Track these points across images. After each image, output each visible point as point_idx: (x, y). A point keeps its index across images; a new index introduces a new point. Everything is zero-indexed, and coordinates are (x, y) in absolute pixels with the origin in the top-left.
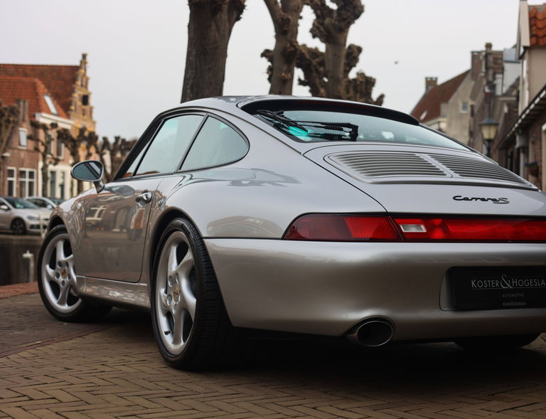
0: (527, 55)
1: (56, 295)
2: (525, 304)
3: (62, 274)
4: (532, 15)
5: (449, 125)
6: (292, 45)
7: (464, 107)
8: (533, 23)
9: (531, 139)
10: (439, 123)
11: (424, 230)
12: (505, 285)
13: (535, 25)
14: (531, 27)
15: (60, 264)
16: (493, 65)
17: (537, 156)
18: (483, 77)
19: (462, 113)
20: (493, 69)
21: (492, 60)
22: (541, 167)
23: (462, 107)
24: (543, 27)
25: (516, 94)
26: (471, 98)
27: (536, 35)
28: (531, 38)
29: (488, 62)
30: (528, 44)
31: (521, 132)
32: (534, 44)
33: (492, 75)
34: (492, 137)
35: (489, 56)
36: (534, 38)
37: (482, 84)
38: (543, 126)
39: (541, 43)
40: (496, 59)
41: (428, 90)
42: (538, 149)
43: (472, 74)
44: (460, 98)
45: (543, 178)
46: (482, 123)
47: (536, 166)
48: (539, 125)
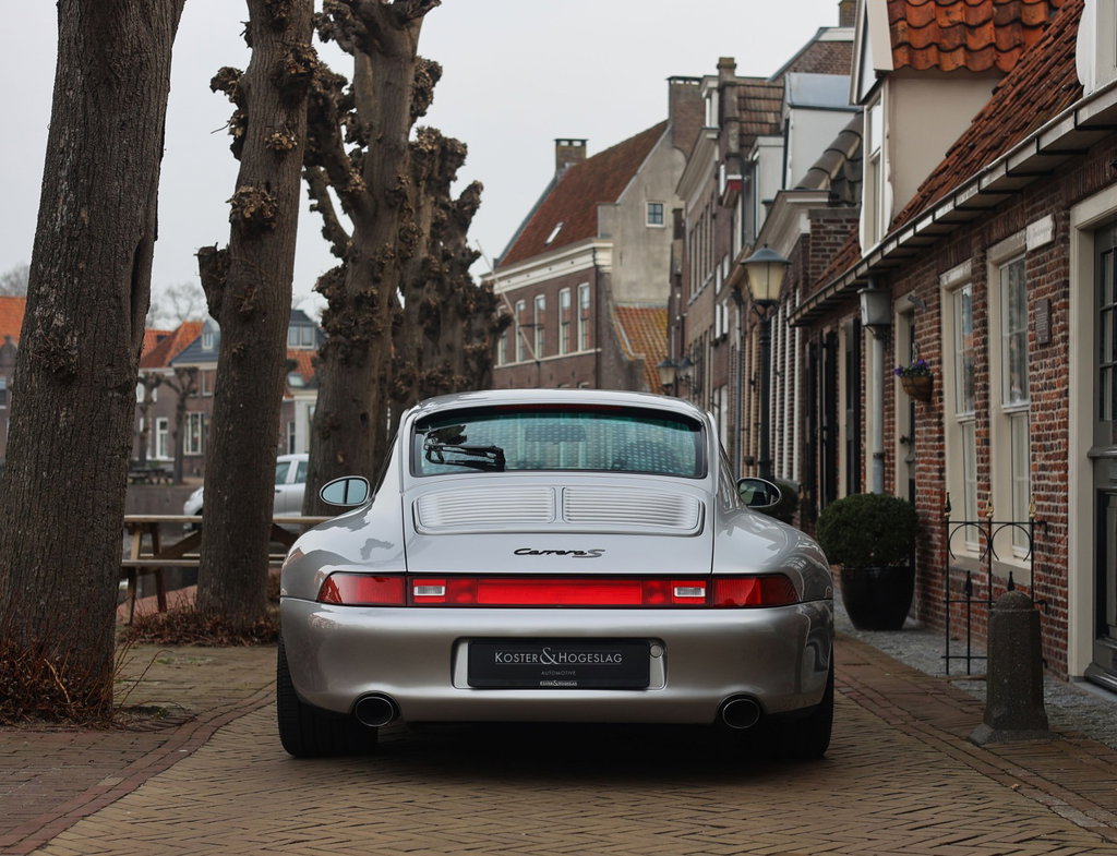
0: (884, 91)
5: (619, 257)
6: (298, 59)
7: (656, 215)
8: (898, 13)
9: (904, 303)
10: (594, 250)
11: (443, 593)
13: (904, 19)
14: (893, 23)
16: (737, 114)
17: (927, 349)
18: (713, 143)
19: (649, 228)
20: (737, 124)
21: (736, 99)
22: (940, 377)
23: (650, 214)
24: (923, 23)
25: (827, 187)
26: (676, 192)
27: (908, 45)
28: (894, 49)
29: (727, 106)
30: (888, 66)
31: (870, 287)
32: (904, 66)
33: (736, 136)
34: (774, 294)
35: (728, 90)
36: (903, 51)
37: (709, 159)
38: (943, 277)
39: (921, 65)
40: (744, 98)
41: (563, 170)
42: (931, 332)
43: (673, 132)
44: (643, 192)
45: (946, 403)
46: (749, 259)
47: (927, 374)
48: (929, 270)
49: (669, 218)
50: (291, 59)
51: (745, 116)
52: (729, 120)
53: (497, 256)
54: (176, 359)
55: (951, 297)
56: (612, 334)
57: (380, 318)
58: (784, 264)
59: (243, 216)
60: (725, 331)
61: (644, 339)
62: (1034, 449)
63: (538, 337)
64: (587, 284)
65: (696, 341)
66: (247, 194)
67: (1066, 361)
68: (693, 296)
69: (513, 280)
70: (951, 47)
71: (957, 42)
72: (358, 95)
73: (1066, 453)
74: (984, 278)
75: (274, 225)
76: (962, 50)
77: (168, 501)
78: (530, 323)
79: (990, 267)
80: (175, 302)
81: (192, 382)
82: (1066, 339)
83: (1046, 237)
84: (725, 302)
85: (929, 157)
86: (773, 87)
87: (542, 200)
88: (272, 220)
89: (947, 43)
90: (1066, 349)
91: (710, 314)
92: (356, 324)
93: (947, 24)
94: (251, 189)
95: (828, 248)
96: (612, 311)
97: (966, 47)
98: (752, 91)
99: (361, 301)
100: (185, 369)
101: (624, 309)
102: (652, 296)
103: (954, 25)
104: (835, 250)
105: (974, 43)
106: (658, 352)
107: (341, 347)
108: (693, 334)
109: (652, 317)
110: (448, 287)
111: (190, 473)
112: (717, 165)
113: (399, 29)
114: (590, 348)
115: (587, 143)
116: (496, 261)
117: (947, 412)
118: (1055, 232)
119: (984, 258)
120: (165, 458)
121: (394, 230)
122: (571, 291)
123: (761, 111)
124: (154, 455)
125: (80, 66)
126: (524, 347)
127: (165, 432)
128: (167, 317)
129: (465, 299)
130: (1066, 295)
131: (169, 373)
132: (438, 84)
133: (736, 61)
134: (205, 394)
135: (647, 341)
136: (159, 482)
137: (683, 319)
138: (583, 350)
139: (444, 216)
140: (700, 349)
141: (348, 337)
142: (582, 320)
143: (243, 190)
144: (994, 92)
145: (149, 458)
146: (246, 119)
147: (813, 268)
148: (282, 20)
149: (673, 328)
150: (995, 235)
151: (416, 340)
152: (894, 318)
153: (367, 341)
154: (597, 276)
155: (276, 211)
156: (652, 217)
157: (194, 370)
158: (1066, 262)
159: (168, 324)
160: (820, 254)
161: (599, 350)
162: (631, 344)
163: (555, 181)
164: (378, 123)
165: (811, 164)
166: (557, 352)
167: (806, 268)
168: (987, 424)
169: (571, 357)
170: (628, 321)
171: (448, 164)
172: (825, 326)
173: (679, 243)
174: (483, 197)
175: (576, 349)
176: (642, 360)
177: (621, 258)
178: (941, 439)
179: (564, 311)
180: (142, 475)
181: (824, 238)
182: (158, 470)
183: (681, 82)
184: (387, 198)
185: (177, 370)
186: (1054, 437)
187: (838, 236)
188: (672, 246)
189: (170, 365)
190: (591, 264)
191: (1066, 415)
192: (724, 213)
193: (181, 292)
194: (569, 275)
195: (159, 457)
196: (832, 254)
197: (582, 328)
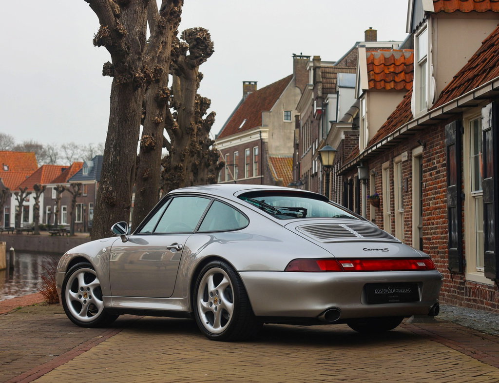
0: (366, 96)
1: (78, 311)
2: (399, 301)
3: (84, 295)
4: (370, 62)
7: (288, 116)
8: (371, 68)
9: (371, 173)
10: (260, 132)
11: (353, 266)
12: (390, 292)
13: (373, 70)
14: (369, 72)
15: (82, 289)
16: (321, 80)
17: (378, 189)
18: (311, 91)
19: (284, 122)
20: (321, 84)
21: (321, 74)
22: (382, 199)
23: (285, 116)
24: (380, 72)
25: (352, 121)
26: (296, 109)
27: (374, 80)
28: (369, 81)
29: (317, 77)
30: (367, 88)
31: (361, 165)
32: (372, 88)
33: (321, 89)
34: (331, 163)
35: (317, 70)
36: (372, 82)
37: (310, 97)
38: (383, 165)
39: (379, 87)
40: (324, 73)
41: (246, 95)
42: (379, 183)
43: (295, 80)
44: (282, 106)
45: (384, 208)
46: (321, 150)
47: (378, 198)
48: (379, 162)
49: (293, 119)
50: (161, 92)
51: (324, 80)
52: (318, 82)
53: (217, 133)
54: (71, 179)
55: (385, 172)
56: (269, 169)
57: (183, 174)
58: (334, 152)
59: (145, 145)
60: (316, 171)
61: (283, 172)
62: (405, 225)
63: (236, 170)
64: (257, 147)
65: (305, 174)
66: (147, 138)
67: (411, 198)
68: (304, 155)
69: (224, 145)
70: (389, 81)
71: (391, 79)
72: (174, 90)
73: (412, 226)
74: (393, 168)
75: (155, 148)
76: (393, 82)
77: (68, 243)
78: (232, 163)
79: (395, 164)
80: (66, 151)
81: (79, 189)
82: (411, 190)
83: (406, 159)
84: (316, 159)
85: (381, 120)
86: (336, 68)
87: (237, 109)
88: (154, 146)
89: (388, 80)
90: (411, 194)
91: (310, 163)
92: (175, 177)
93: (388, 72)
94: (148, 136)
95: (351, 145)
96: (268, 159)
97: (394, 81)
98: (327, 70)
99: (177, 168)
100: (76, 184)
101: (274, 158)
102: (286, 152)
103: (391, 73)
104: (354, 147)
105: (397, 79)
106: (288, 177)
107: (169, 185)
108: (304, 171)
109: (286, 161)
110: (201, 155)
111: (77, 231)
112: (313, 100)
113: (191, 70)
114: (259, 175)
115: (257, 83)
116: (216, 136)
117: (384, 211)
118: (408, 157)
119: (392, 161)
120: (65, 224)
121: (189, 142)
122: (250, 150)
123: (331, 78)
124: (60, 223)
125: (118, 116)
126: (229, 175)
127: (66, 212)
128: (62, 158)
129: (208, 160)
130: (411, 177)
131: (68, 185)
132: (201, 81)
133: (321, 58)
134: (84, 195)
135: (284, 172)
136: (63, 235)
137: (299, 163)
138: (255, 176)
139: (200, 126)
140: (307, 177)
141: (172, 181)
142: (255, 163)
143: (145, 136)
144: (404, 97)
145: (58, 224)
146: (145, 112)
147: (346, 153)
148: (158, 79)
149: (295, 167)
150: (395, 154)
151: (190, 178)
152: (369, 177)
153: (179, 183)
154: (262, 143)
155: (155, 143)
156: (286, 117)
157: (79, 185)
158: (411, 167)
159: (62, 161)
160: (349, 148)
161: (262, 176)
162: (277, 173)
163: (243, 100)
164: (183, 103)
165: (346, 112)
166: (244, 177)
167: (343, 152)
168: (394, 216)
169: (250, 179)
170: (275, 164)
171: (203, 107)
172: (349, 177)
173: (298, 130)
174: (216, 118)
175: (253, 176)
176: (282, 181)
177: (272, 135)
178: (382, 221)
179: (247, 157)
180: (56, 232)
181: (350, 142)
182: (63, 230)
183: (299, 58)
184: (186, 130)
185: (72, 185)
186: (409, 221)
187: (355, 141)
188: (295, 131)
189: (68, 182)
190: (259, 138)
191: (411, 214)
192: (316, 122)
193: (68, 146)
194: (249, 142)
195: (63, 224)
196: (353, 148)
197: (255, 166)
